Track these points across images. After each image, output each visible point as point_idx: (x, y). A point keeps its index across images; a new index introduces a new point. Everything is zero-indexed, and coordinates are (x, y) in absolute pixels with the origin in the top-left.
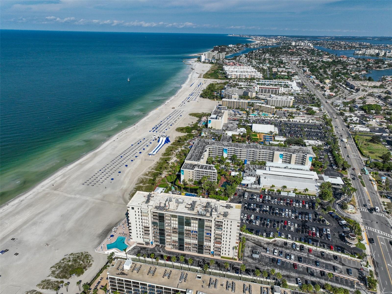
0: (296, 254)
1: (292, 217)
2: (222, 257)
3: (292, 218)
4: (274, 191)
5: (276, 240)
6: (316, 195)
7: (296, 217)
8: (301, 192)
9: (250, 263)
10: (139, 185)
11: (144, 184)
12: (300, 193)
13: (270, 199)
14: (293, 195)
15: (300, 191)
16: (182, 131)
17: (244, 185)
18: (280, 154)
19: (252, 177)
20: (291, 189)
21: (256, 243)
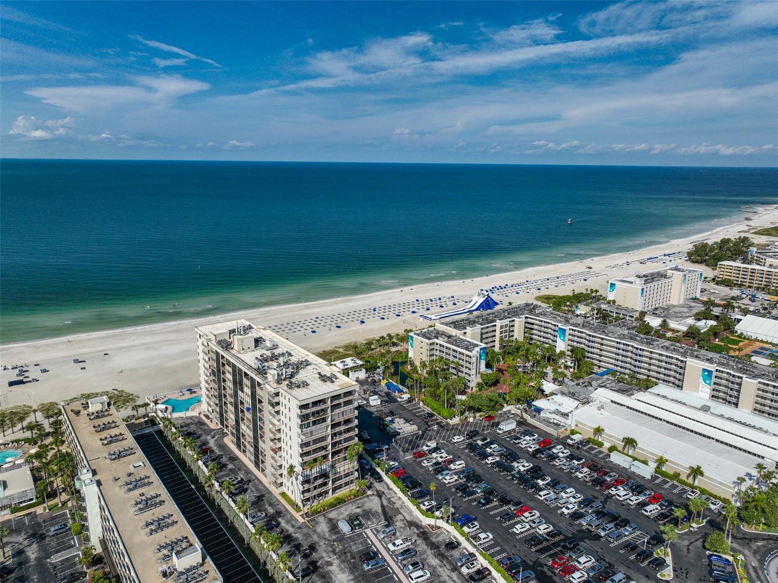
0: (447, 578)
1: (564, 510)
2: (283, 494)
3: (562, 514)
4: (601, 445)
5: (439, 528)
6: (732, 500)
7: (576, 516)
8: (679, 475)
9: (315, 531)
10: (338, 349)
11: (345, 350)
12: (677, 476)
13: (561, 455)
14: (646, 472)
15: (679, 469)
16: (546, 301)
17: (539, 410)
18: (705, 370)
19: (572, 400)
20: (651, 453)
21: (387, 510)
